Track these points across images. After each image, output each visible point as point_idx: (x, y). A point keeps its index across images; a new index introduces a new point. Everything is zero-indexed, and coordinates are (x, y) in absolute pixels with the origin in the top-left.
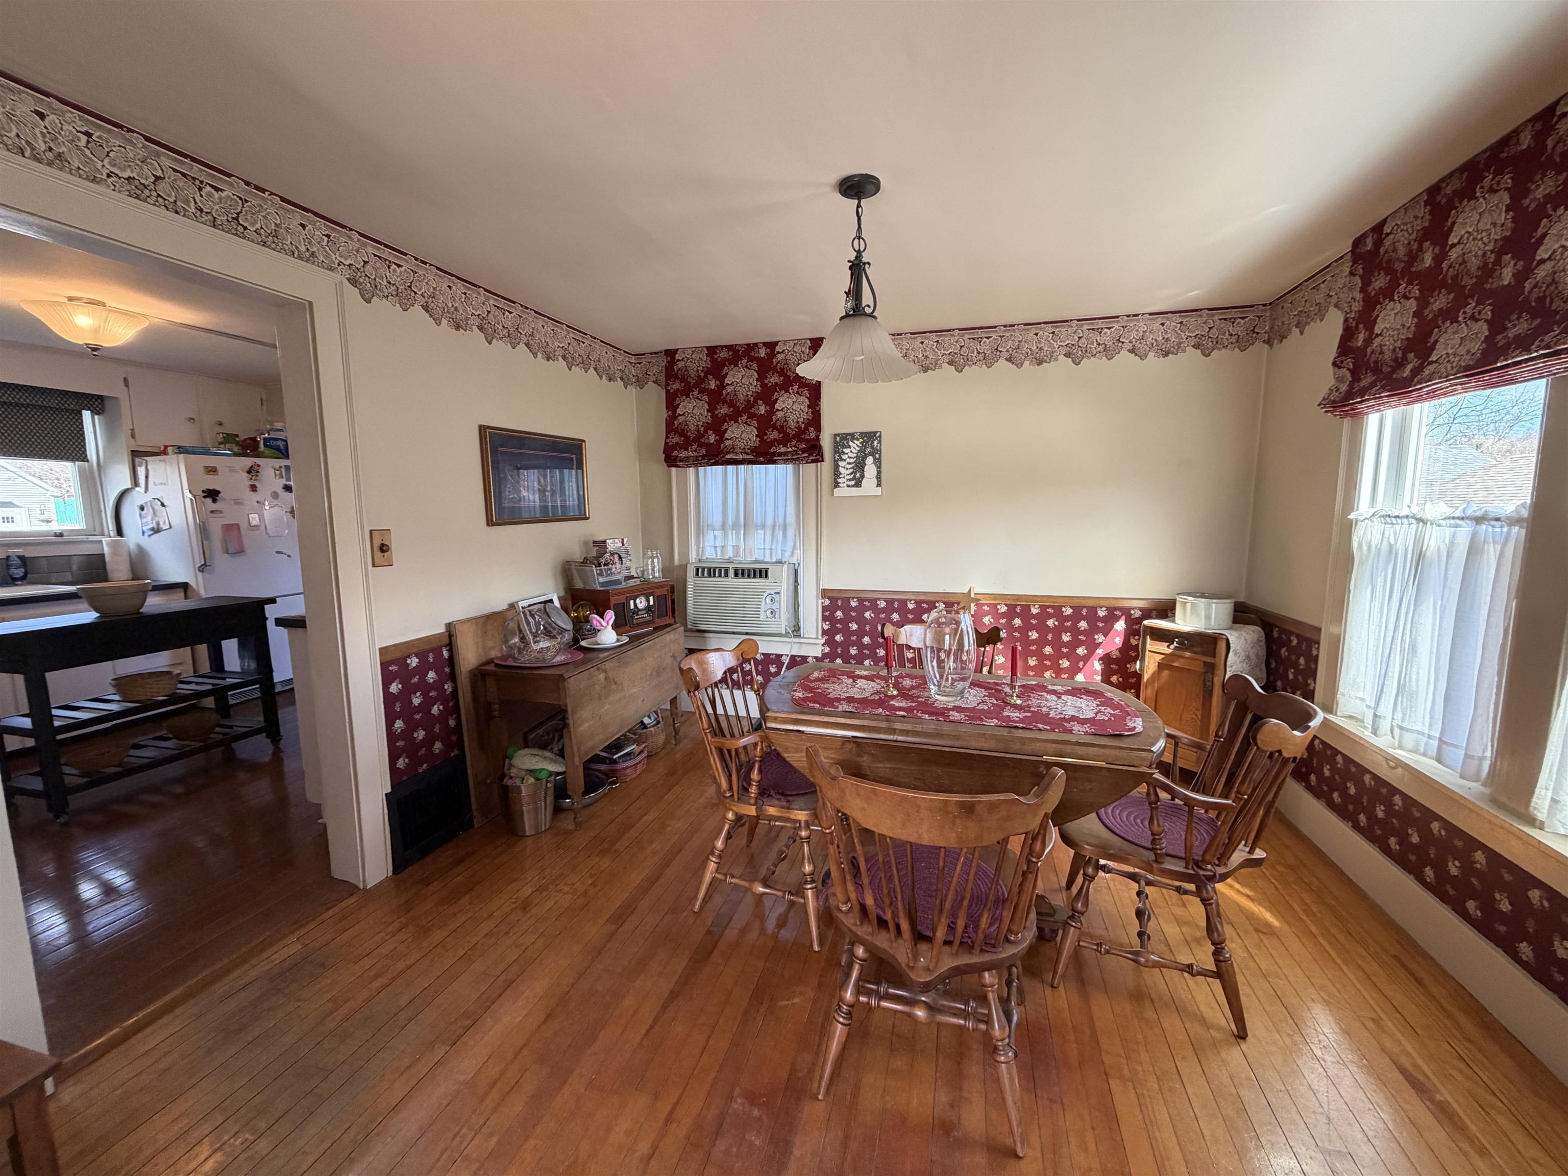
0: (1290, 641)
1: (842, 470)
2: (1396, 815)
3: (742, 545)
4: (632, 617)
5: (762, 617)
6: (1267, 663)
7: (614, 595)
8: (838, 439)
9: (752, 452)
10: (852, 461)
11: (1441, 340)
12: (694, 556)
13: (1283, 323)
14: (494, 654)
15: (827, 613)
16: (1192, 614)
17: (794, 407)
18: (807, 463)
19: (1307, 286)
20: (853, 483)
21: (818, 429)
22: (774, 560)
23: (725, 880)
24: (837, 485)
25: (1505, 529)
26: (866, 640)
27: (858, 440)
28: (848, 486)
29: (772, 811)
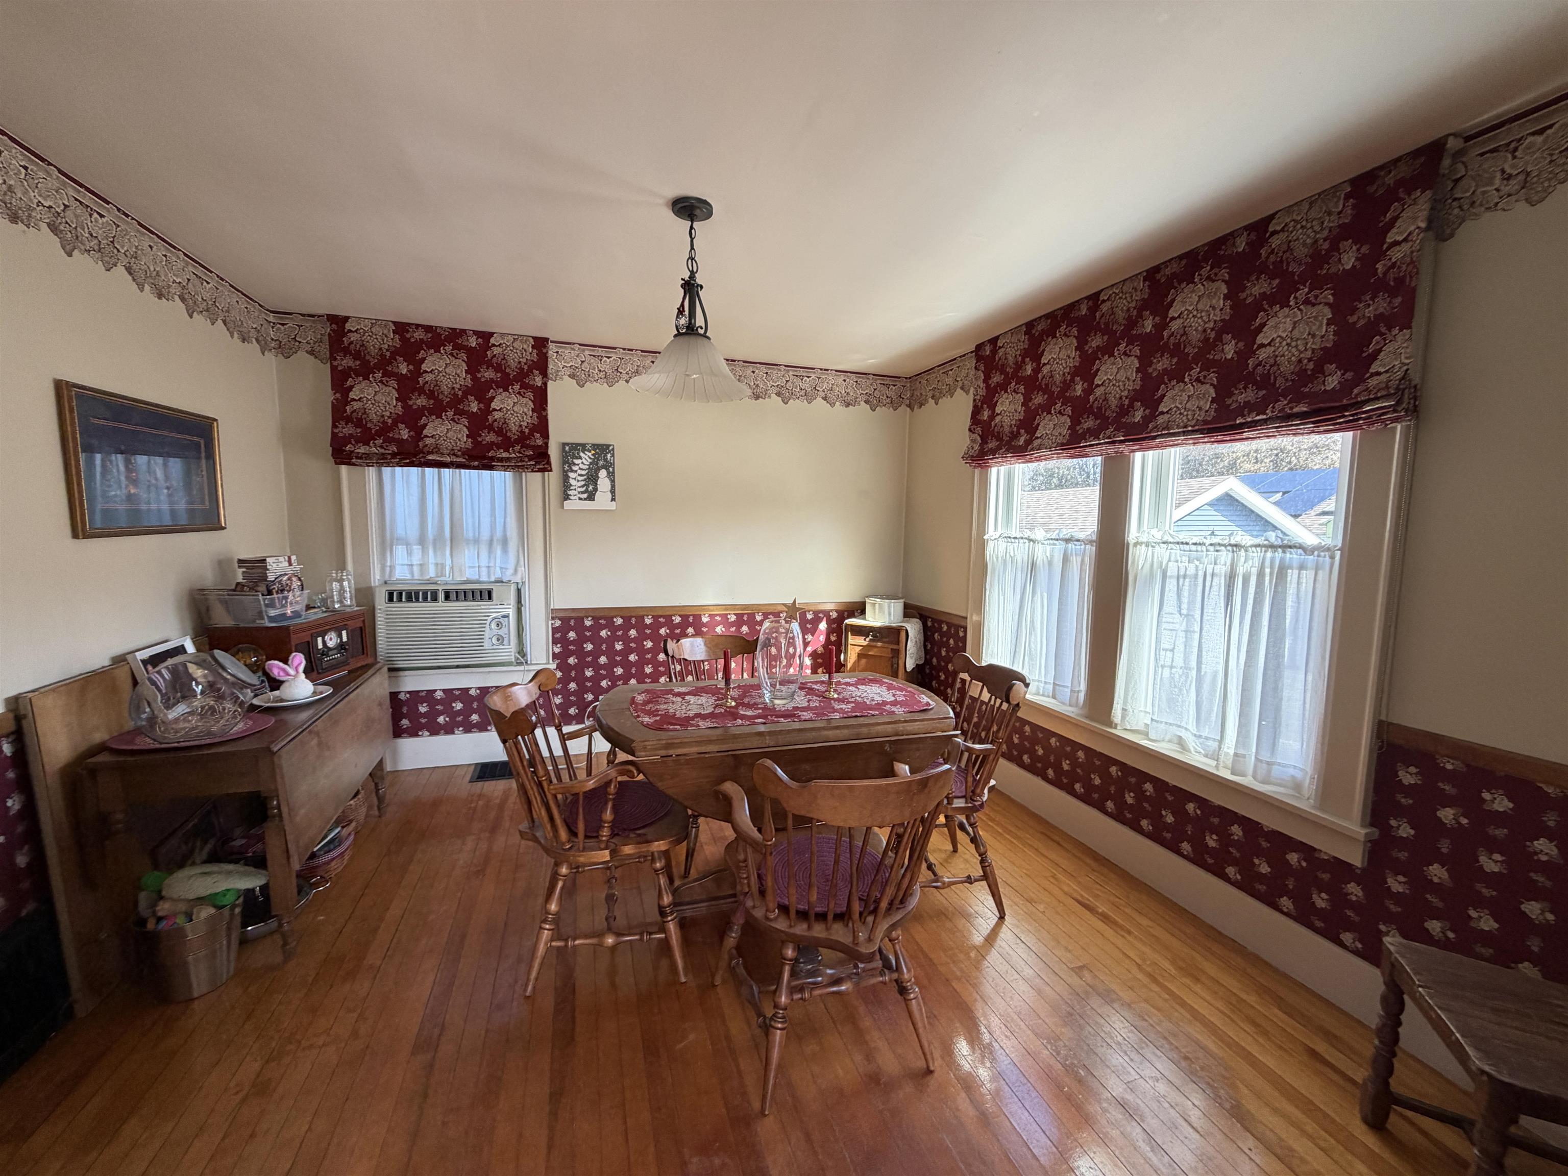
0: (942, 628)
1: (572, 482)
2: (1027, 738)
3: (448, 562)
4: (321, 660)
5: (487, 645)
6: (925, 646)
7: (296, 632)
8: (567, 448)
9: (463, 454)
10: (584, 472)
11: (1042, 424)
12: (378, 577)
13: (921, 394)
14: (99, 736)
15: (558, 635)
16: (880, 612)
17: (515, 409)
18: (533, 471)
19: (939, 371)
20: (585, 496)
21: (546, 436)
22: (493, 579)
23: (566, 946)
24: (566, 497)
25: (1083, 547)
26: (603, 660)
27: (590, 451)
28: (580, 499)
29: (628, 850)
